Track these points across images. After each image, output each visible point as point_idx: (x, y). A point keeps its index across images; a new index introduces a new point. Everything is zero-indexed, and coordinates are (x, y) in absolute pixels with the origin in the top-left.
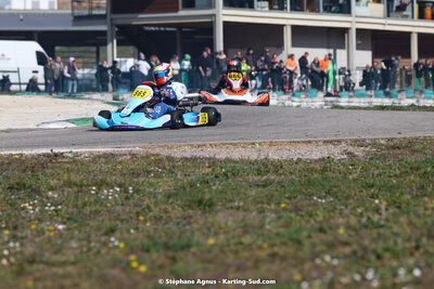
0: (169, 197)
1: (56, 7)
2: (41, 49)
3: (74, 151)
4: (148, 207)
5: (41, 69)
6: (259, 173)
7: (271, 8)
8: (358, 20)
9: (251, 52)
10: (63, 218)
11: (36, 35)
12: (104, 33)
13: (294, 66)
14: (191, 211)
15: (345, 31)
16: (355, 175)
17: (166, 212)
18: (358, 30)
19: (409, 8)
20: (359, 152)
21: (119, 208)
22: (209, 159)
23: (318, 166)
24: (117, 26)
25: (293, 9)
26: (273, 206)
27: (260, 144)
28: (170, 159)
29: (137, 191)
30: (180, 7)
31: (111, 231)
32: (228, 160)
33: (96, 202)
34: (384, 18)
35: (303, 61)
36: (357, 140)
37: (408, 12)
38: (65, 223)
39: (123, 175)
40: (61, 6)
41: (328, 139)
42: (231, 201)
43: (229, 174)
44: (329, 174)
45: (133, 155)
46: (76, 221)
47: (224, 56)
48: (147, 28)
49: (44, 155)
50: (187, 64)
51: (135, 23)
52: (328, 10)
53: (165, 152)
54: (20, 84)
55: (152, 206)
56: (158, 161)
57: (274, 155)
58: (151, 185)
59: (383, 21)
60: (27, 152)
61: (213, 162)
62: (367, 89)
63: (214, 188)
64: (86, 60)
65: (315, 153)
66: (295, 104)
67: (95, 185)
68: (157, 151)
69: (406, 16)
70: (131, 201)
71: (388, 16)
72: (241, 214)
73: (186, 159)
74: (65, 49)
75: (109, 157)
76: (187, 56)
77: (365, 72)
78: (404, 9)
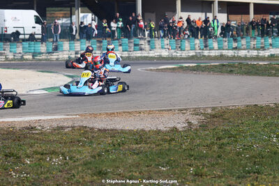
2: (37, 14)
15: (211, 3)
18: (219, 2)
50: (120, 24)
54: (24, 34)
62: (223, 37)
76: (121, 19)
77: (222, 27)
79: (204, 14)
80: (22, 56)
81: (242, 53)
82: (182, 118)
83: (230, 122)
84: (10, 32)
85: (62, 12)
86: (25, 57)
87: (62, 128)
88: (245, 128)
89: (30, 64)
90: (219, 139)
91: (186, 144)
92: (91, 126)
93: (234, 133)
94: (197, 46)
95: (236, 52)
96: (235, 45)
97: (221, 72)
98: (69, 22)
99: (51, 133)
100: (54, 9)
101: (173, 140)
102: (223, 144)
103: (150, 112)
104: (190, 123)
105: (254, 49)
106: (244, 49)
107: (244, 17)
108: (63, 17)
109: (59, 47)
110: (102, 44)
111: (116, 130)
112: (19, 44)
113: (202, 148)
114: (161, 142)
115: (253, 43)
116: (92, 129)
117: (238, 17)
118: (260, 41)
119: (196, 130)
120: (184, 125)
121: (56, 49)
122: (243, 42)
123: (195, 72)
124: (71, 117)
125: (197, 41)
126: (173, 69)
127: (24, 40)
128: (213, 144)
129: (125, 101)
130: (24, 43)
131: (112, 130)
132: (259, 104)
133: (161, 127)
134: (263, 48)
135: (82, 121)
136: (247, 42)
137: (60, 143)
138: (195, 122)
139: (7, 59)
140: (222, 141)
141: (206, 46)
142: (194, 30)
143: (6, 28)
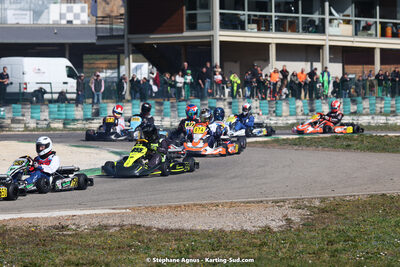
2: (70, 64)
7: (259, 29)
8: (331, 38)
13: (277, 77)
15: (320, 47)
18: (332, 48)
19: (373, 27)
24: (133, 45)
25: (277, 30)
30: (185, 29)
34: (352, 36)
35: (284, 73)
37: (372, 31)
50: (189, 78)
51: (147, 42)
52: (306, 30)
54: (51, 93)
59: (352, 39)
62: (337, 97)
69: (371, 35)
71: (356, 34)
76: (189, 72)
77: (335, 83)
78: (369, 29)
79: (309, 63)
80: (48, 125)
81: (364, 120)
82: (278, 213)
83: (347, 219)
84: (30, 89)
85: (106, 61)
86: (53, 125)
87: (106, 227)
88: (368, 227)
89: (61, 136)
90: (331, 243)
91: (284, 250)
92: (147, 224)
93: (352, 234)
94: (299, 110)
95: (355, 118)
96: (353, 108)
97: (334, 147)
98: (116, 75)
99: (91, 234)
100: (94, 56)
101: (264, 244)
102: (336, 250)
103: (231, 205)
104: (289, 221)
105: (381, 114)
106: (367, 115)
107: (367, 68)
108: (108, 68)
109: (101, 110)
110: (163, 108)
111: (183, 230)
112: (43, 107)
113: (306, 256)
114: (248, 248)
115: (380, 105)
116: (148, 228)
117: (358, 69)
118: (389, 102)
119: (298, 230)
120: (281, 223)
121: (97, 114)
122: (366, 104)
123: (296, 147)
124: (118, 211)
125: (299, 103)
126: (265, 142)
127: (51, 101)
128: (322, 250)
129: (196, 189)
130: (51, 106)
131: (177, 230)
132: (389, 192)
133: (248, 227)
134: (394, 113)
135: (134, 218)
136: (370, 104)
137: (103, 249)
138: (296, 219)
139: (26, 128)
140: (335, 246)
141: (312, 110)
142: (295, 87)
143: (26, 84)
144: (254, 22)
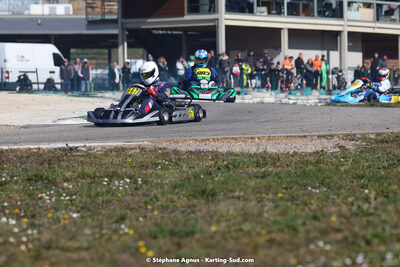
0: (175, 188)
1: (71, 13)
2: (57, 51)
3: (88, 145)
4: (156, 197)
5: (57, 69)
6: (258, 165)
7: (269, 13)
8: (350, 23)
9: (252, 53)
10: (77, 207)
11: (53, 38)
12: (115, 36)
14: (195, 201)
15: (338, 34)
16: (347, 167)
17: (172, 201)
18: (350, 33)
20: (350, 145)
21: (129, 198)
22: (212, 152)
23: (312, 159)
24: (128, 30)
25: (290, 13)
26: (271, 196)
27: (259, 138)
28: (176, 152)
29: (145, 182)
30: (186, 11)
31: (122, 219)
32: (230, 154)
33: (108, 192)
34: (374, 22)
35: (299, 62)
36: (348, 135)
37: (396, 16)
38: (78, 212)
39: (132, 167)
40: (76, 11)
41: (321, 134)
42: (232, 191)
43: (231, 166)
44: (322, 166)
45: (142, 149)
46: (89, 210)
47: (226, 57)
48: (155, 32)
49: (60, 149)
51: (144, 27)
52: (321, 14)
53: (171, 146)
54: (38, 83)
55: (159, 196)
56: (166, 154)
57: (272, 148)
58: (159, 176)
59: (373, 25)
60: (44, 146)
61: (216, 155)
63: (216, 179)
64: (99, 61)
65: (310, 147)
66: (291, 102)
67: (107, 176)
68: (164, 145)
69: (394, 20)
70: (140, 192)
71: (378, 20)
72: (241, 204)
73: (191, 152)
74: (79, 51)
75: (120, 151)
78: (392, 14)
84: (13, 78)
143: (8, 72)
144: (264, 4)
